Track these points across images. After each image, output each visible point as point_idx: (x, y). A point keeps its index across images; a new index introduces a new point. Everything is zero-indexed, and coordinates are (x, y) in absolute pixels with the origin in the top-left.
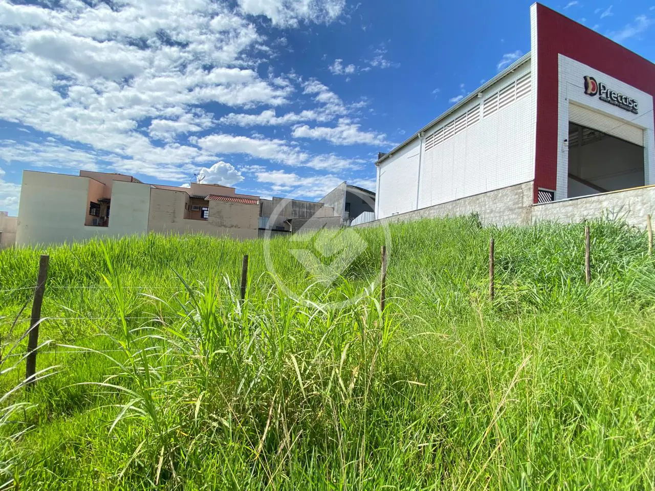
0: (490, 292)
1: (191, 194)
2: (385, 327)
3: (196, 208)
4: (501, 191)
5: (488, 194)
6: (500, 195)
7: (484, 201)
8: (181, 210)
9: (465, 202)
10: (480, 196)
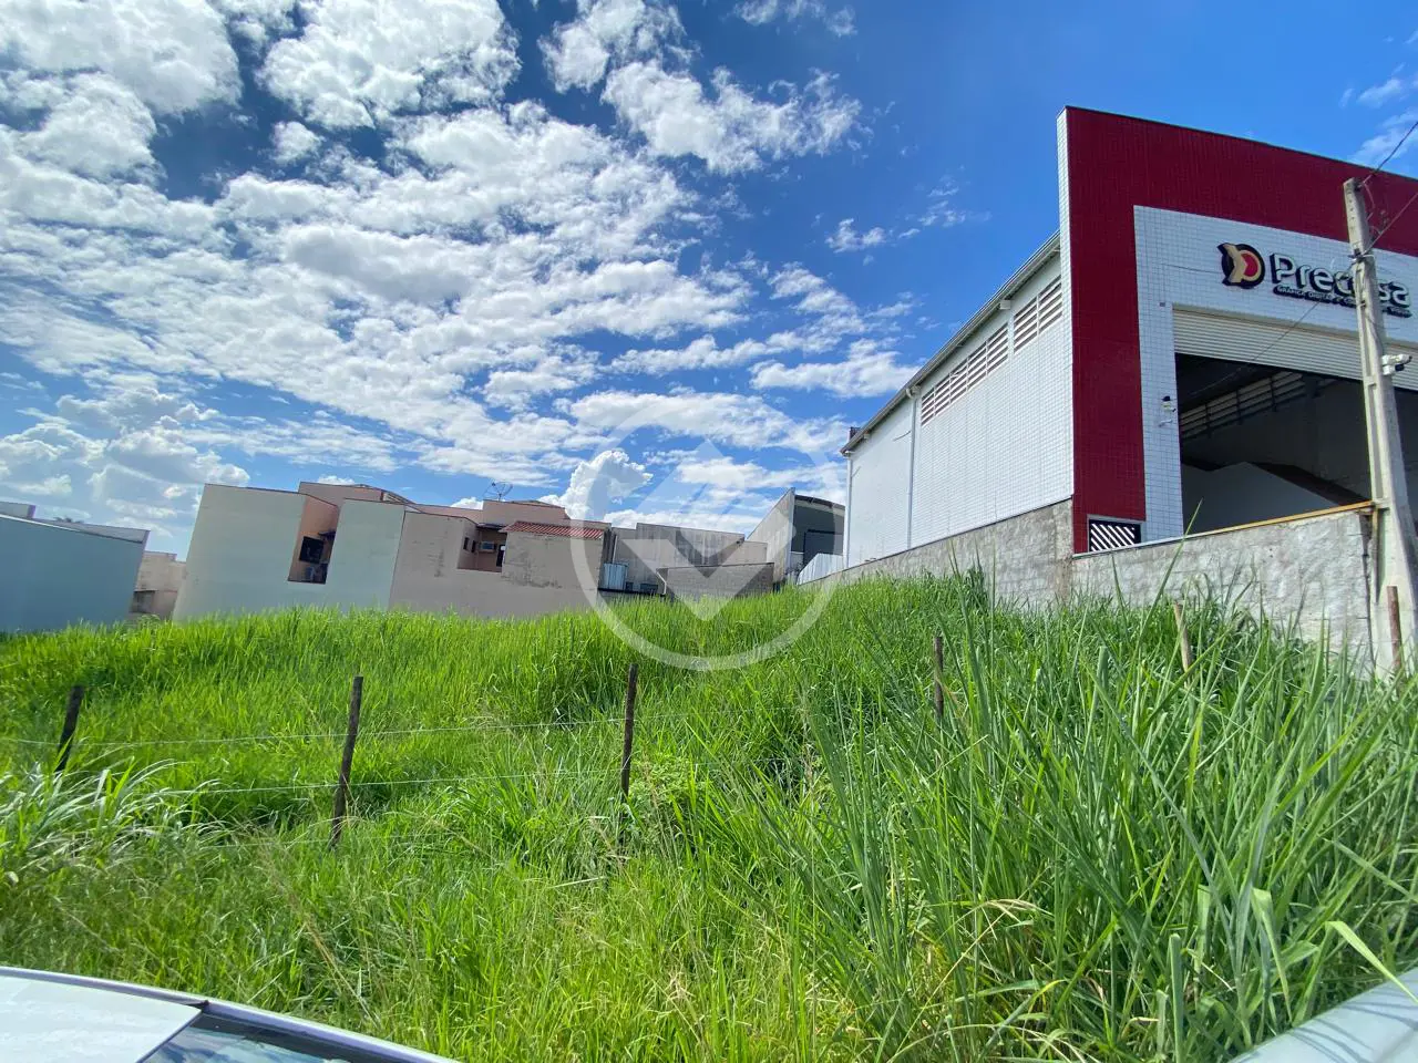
1: (480, 522)
3: (487, 547)
4: (1018, 520)
5: (998, 527)
6: (1017, 530)
7: (992, 543)
9: (961, 541)
10: (986, 530)
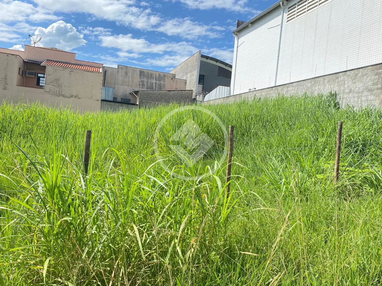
0: (335, 174)
1: (26, 57)
2: (224, 204)
3: (30, 74)
4: (361, 70)
5: (348, 73)
6: (360, 75)
7: (344, 80)
8: (14, 76)
9: (324, 80)
10: (340, 74)
